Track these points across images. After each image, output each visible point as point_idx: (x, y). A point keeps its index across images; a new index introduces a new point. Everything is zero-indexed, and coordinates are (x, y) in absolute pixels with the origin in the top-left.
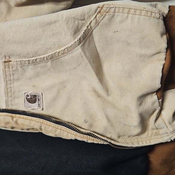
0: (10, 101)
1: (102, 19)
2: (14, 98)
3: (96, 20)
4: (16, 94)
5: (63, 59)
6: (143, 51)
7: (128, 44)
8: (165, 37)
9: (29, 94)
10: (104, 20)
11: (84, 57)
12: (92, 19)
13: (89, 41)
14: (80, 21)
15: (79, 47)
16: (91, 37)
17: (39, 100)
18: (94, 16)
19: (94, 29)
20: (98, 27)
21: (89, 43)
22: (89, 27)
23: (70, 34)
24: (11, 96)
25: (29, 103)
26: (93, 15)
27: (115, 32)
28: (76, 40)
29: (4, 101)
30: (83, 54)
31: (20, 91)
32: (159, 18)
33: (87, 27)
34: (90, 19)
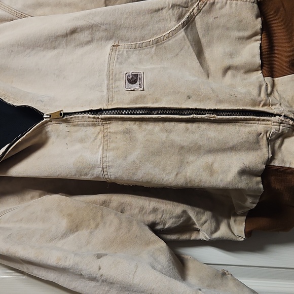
0: (111, 84)
1: (204, 6)
2: (115, 81)
3: (199, 7)
4: (117, 76)
5: (166, 44)
6: (241, 34)
7: (228, 29)
8: (260, 19)
9: (130, 74)
10: (205, 7)
11: (187, 39)
12: (195, 6)
13: (192, 27)
14: (184, 9)
15: (182, 30)
16: (193, 23)
17: (140, 79)
18: (197, 4)
19: (196, 15)
20: (200, 14)
21: (192, 28)
22: (192, 13)
23: (175, 19)
24: (112, 79)
25: (130, 85)
26: (195, 3)
27: (215, 18)
28: (180, 23)
29: (106, 84)
30: (186, 36)
31: (121, 72)
32: (254, 3)
33: (190, 13)
34: (193, 6)
